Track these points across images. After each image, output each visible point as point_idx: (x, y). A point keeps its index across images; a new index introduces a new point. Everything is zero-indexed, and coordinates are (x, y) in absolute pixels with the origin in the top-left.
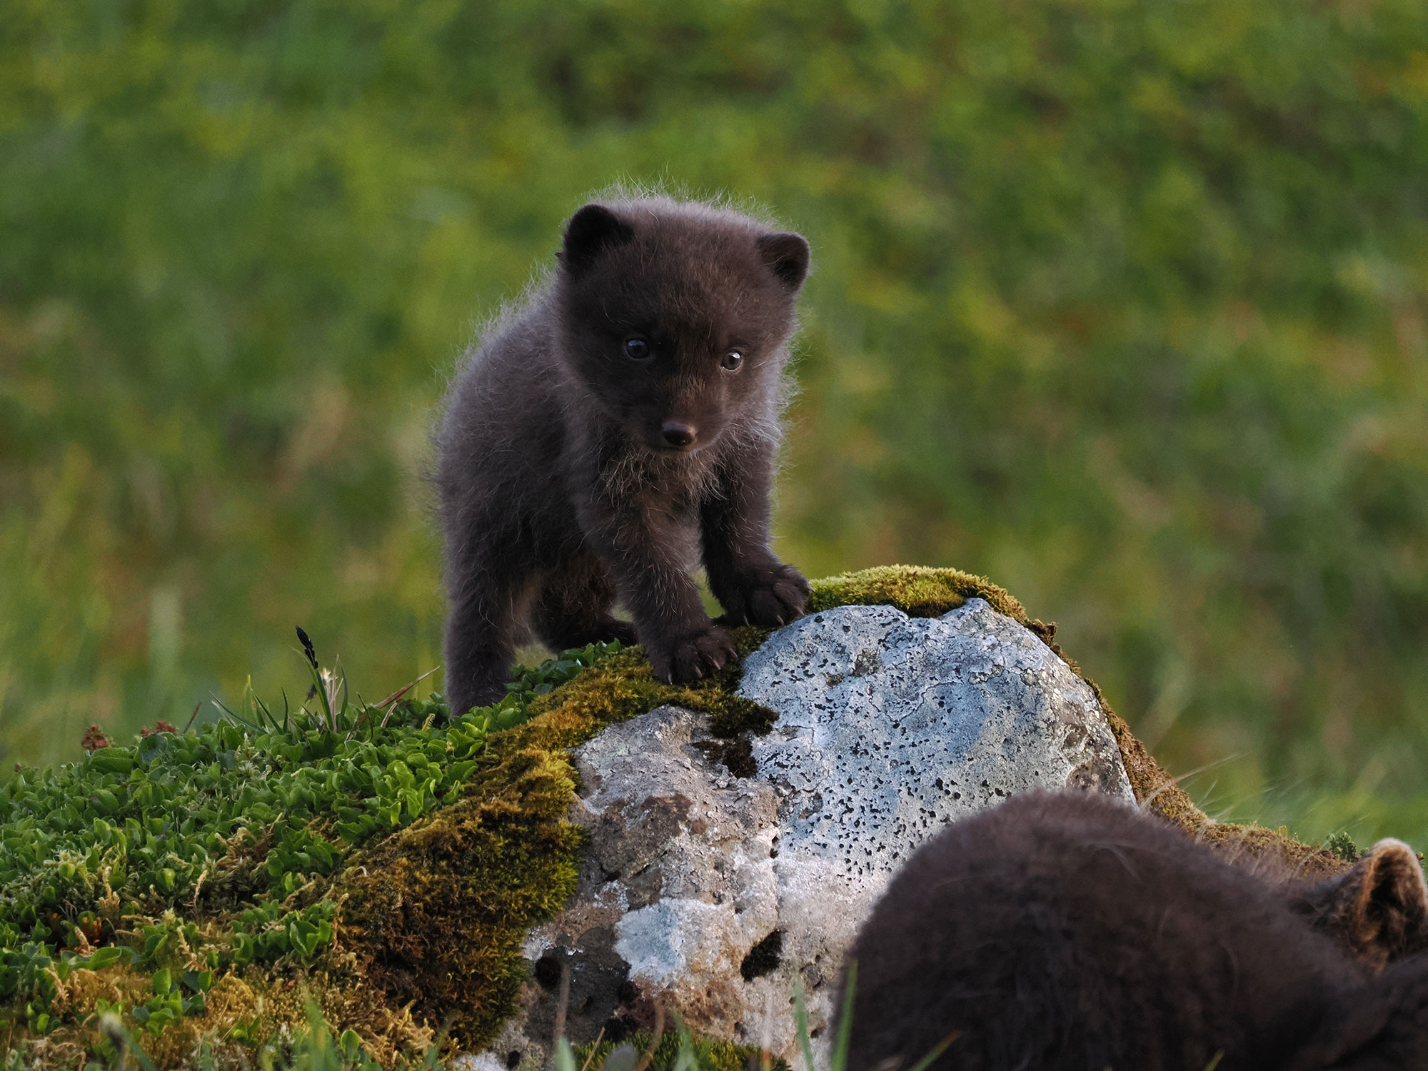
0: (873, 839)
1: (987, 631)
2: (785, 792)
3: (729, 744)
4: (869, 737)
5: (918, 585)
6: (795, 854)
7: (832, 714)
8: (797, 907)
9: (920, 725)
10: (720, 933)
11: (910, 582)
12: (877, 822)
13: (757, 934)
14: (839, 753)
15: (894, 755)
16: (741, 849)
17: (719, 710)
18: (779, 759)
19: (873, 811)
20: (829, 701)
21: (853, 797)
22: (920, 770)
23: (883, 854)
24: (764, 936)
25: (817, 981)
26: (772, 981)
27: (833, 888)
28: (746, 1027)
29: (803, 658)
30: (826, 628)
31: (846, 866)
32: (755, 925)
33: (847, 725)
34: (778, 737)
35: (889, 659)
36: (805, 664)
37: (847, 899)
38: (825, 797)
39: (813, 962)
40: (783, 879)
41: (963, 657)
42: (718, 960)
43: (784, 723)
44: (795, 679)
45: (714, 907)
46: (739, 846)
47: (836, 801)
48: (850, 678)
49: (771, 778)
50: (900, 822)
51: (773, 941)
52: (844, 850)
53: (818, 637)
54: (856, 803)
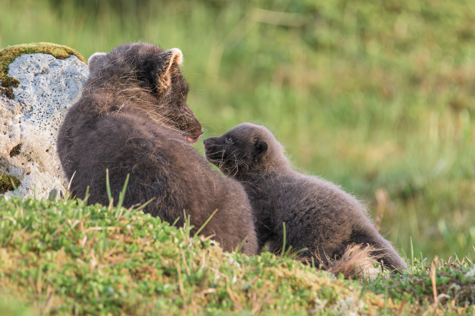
0: (47, 121)
1: (78, 66)
2: (23, 105)
3: (7, 89)
4: (46, 92)
5: (57, 49)
6: (26, 123)
7: (35, 84)
8: (26, 138)
9: (60, 91)
10: (5, 143)
11: (55, 49)
12: (48, 116)
13: (15, 144)
14: (38, 95)
15: (53, 98)
16: (11, 120)
17: (4, 79)
18: (21, 95)
19: (47, 113)
20: (35, 80)
21: (42, 108)
22: (61, 103)
23: (49, 126)
24: (16, 145)
25: (29, 159)
26: (18, 158)
27: (35, 134)
28: (9, 170)
29: (27, 67)
30: (34, 59)
31: (39, 128)
32: (14, 142)
33: (40, 88)
34: (20, 89)
35: (51, 70)
36: (28, 69)
37: (39, 137)
38: (34, 107)
39: (29, 154)
40: (22, 130)
41: (72, 72)
42: (4, 150)
43: (22, 85)
44: (24, 73)
45: (4, 135)
46: (11, 119)
47: (37, 109)
48: (40, 74)
49: (19, 100)
50: (55, 117)
51: (18, 147)
52: (39, 123)
53: (31, 61)
54: (42, 110)
